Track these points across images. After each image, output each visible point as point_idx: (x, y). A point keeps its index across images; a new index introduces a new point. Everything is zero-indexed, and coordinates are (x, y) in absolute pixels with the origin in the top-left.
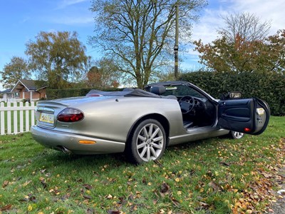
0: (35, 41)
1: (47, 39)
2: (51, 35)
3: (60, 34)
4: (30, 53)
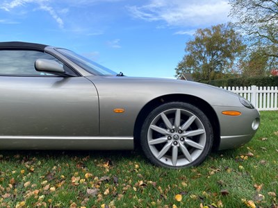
1: (203, 34)
2: (207, 30)
3: (213, 28)
4: (188, 49)
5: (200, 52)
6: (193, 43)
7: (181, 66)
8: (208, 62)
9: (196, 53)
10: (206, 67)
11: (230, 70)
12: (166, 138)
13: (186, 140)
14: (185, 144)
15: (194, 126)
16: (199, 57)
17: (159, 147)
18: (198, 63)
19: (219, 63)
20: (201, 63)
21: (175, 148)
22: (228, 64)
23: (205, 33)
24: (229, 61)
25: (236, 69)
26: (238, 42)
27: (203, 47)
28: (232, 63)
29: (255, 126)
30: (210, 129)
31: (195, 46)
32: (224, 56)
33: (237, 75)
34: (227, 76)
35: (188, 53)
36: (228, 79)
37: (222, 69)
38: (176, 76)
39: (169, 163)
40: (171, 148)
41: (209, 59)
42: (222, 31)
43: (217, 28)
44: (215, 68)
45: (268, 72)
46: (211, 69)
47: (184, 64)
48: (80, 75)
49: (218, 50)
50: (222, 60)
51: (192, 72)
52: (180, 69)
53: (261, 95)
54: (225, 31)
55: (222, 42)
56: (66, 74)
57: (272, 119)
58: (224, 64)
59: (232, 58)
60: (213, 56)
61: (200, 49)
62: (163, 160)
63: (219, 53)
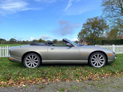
0: (86, 22)
1: (90, 21)
2: (91, 19)
3: (94, 18)
4: (84, 27)
5: (89, 28)
6: (86, 24)
7: (80, 34)
8: (92, 32)
9: (87, 29)
10: (92, 35)
11: (102, 36)
12: (95, 61)
13: (100, 61)
14: (100, 62)
15: (102, 58)
16: (88, 30)
17: (94, 63)
18: (88, 33)
19: (97, 33)
20: (89, 33)
21: (98, 63)
22: (101, 33)
23: (91, 20)
24: (101, 32)
25: (105, 36)
26: (105, 24)
27: (90, 26)
28: (103, 33)
29: (116, 58)
30: (106, 59)
31: (86, 26)
32: (99, 30)
33: (105, 38)
34: (101, 38)
35: (84, 28)
36: (101, 40)
37: (98, 35)
38: (78, 38)
39: (96, 67)
40: (97, 63)
41: (93, 31)
42: (98, 19)
43: (96, 18)
44: (95, 35)
45: (118, 37)
46: (94, 36)
47: (81, 33)
48: (74, 46)
49: (97, 27)
50: (98, 32)
51: (85, 36)
52: (80, 35)
53: (116, 48)
54: (100, 19)
55: (98, 24)
56: (71, 46)
57: (120, 57)
58: (99, 33)
59: (103, 31)
60: (94, 30)
61: (89, 27)
62: (95, 66)
63: (97, 28)
